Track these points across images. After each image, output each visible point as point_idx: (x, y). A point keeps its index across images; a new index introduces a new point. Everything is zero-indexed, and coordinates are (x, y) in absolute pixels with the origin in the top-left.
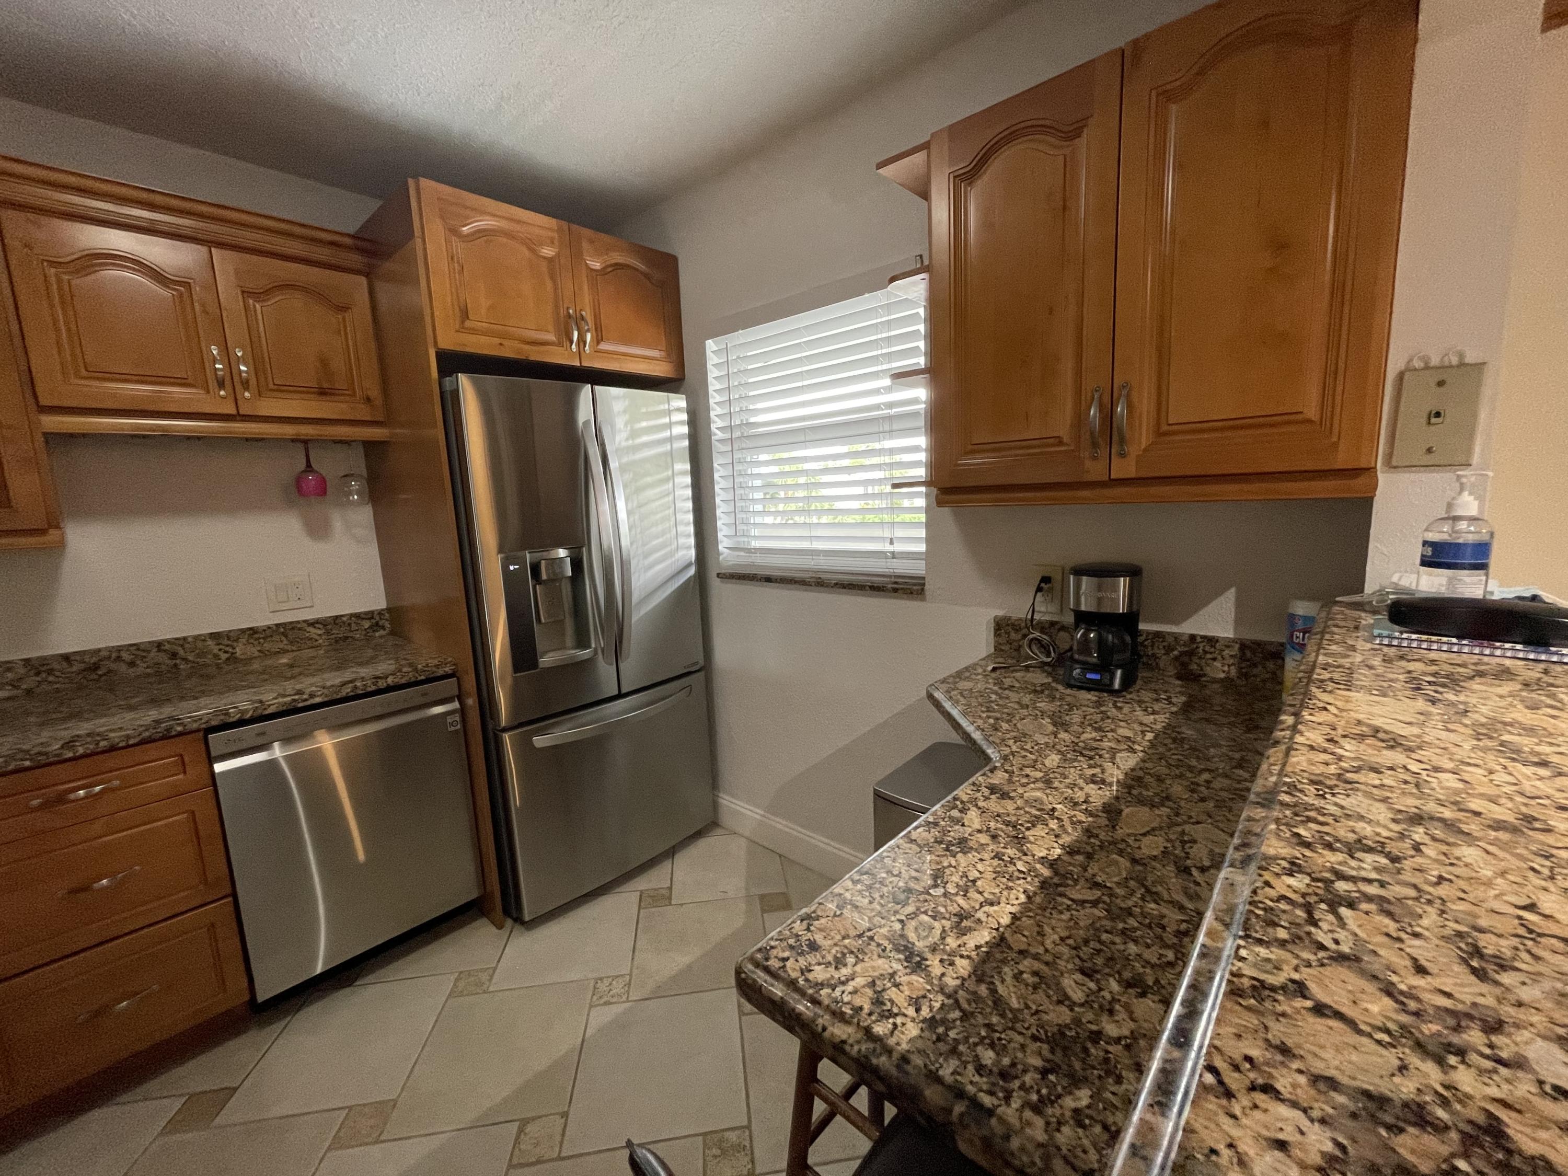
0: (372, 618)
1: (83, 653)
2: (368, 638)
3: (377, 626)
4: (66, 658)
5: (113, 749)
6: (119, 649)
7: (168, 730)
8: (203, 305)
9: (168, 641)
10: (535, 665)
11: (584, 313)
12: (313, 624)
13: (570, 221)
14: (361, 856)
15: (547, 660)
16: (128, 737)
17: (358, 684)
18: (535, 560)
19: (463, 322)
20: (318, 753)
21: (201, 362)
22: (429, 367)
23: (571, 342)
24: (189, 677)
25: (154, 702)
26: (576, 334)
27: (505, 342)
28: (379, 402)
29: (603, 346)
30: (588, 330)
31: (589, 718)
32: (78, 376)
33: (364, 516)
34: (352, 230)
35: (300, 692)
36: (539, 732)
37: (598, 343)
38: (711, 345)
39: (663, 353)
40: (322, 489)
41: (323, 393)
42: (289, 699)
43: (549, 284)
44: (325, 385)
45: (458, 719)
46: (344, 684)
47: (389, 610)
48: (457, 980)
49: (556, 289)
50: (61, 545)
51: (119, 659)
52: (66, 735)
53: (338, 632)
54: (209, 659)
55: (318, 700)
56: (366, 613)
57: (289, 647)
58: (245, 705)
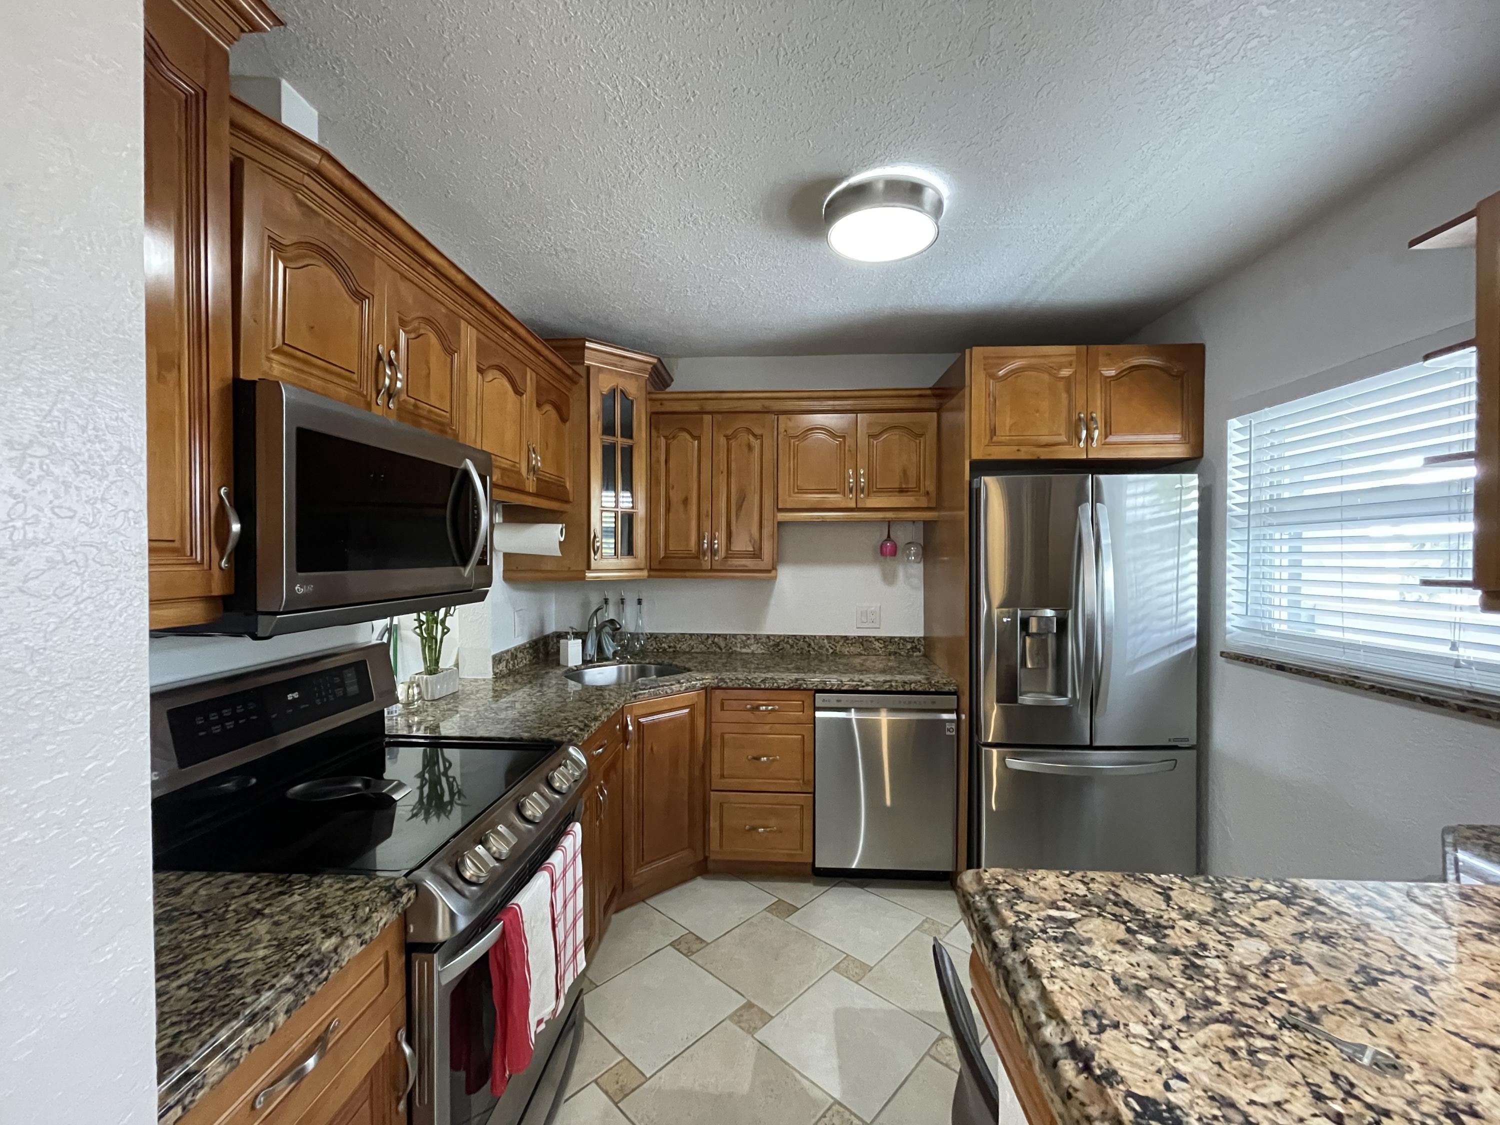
0: (913, 642)
1: (774, 636)
2: (909, 656)
3: (915, 649)
4: (768, 637)
5: (778, 689)
6: (789, 637)
7: (801, 685)
8: (849, 447)
9: (809, 637)
10: (1015, 700)
11: (1094, 415)
12: (878, 639)
13: (1087, 343)
14: (888, 802)
15: (1027, 699)
16: (785, 684)
17: (893, 684)
18: (1026, 616)
19: (992, 438)
20: (877, 723)
21: (844, 478)
22: (964, 473)
23: (1080, 440)
24: (814, 659)
25: (798, 669)
26: (1084, 433)
27: (1021, 448)
28: (933, 494)
29: (1111, 439)
30: (1097, 428)
31: (1066, 758)
32: (795, 493)
33: (917, 570)
34: (931, 386)
35: (861, 681)
36: (1016, 756)
37: (1106, 437)
38: (1234, 424)
39: (1179, 436)
40: (894, 553)
41: (902, 491)
42: (855, 683)
43: (1064, 396)
44: (904, 486)
45: (954, 727)
46: (886, 682)
47: (925, 638)
48: (924, 921)
49: (1070, 400)
50: (775, 578)
51: (787, 643)
52: (763, 675)
53: (892, 648)
54: (824, 652)
55: (870, 688)
56: (910, 638)
57: (863, 652)
58: (834, 681)
